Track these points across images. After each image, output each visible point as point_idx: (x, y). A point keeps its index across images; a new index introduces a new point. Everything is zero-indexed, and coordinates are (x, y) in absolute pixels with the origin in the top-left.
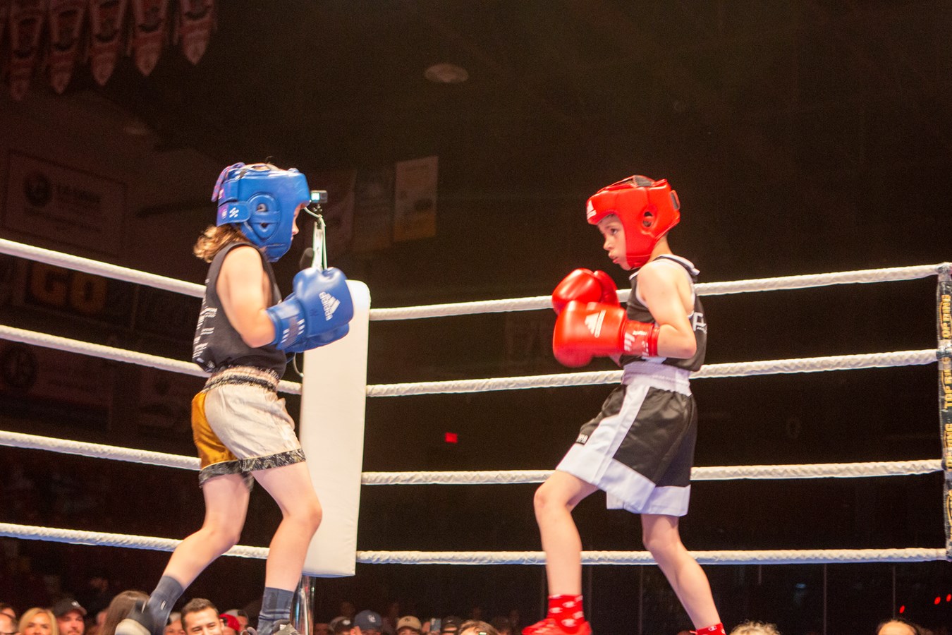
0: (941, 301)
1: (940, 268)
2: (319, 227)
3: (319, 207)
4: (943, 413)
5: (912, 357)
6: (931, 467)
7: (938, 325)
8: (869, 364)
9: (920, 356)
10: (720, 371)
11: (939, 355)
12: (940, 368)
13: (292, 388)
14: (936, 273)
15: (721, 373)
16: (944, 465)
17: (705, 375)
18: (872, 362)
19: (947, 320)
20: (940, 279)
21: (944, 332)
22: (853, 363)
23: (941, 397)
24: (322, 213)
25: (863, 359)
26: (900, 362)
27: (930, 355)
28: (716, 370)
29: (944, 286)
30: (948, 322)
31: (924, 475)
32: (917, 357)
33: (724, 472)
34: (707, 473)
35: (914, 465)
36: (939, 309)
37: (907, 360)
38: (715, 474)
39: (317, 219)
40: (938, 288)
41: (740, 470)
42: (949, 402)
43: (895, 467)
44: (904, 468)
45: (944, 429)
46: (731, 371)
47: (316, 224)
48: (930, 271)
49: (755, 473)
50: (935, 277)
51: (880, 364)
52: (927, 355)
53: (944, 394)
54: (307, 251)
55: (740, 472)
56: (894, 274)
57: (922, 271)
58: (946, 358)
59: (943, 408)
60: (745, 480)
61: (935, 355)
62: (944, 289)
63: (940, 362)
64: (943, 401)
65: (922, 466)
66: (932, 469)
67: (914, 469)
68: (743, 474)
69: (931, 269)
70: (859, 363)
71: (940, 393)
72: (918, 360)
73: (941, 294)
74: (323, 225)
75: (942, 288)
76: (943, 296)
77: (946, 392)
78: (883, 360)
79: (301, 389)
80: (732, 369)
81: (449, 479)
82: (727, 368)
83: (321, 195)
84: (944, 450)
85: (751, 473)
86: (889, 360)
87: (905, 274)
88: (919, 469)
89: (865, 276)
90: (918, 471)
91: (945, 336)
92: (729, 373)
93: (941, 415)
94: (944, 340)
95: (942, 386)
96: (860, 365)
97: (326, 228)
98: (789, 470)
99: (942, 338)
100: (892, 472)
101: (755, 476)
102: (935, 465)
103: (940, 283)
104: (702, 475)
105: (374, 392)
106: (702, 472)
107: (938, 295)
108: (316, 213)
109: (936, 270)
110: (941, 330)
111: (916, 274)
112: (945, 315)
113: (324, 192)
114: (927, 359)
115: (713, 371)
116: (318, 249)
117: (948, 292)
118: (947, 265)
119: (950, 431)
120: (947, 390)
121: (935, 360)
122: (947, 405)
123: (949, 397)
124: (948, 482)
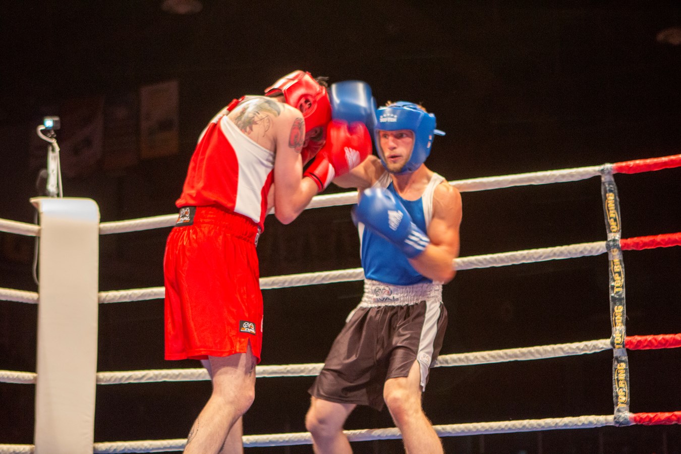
1: (602, 171)
2: (53, 150)
3: (53, 133)
4: (612, 297)
5: (585, 249)
6: (601, 346)
7: (606, 221)
8: (549, 257)
9: (592, 248)
11: (608, 247)
12: (610, 258)
13: (31, 298)
14: (599, 174)
16: (613, 343)
18: (551, 255)
20: (603, 179)
22: (536, 256)
23: (611, 283)
24: (56, 138)
25: (544, 253)
26: (576, 254)
27: (601, 247)
29: (607, 185)
32: (588, 249)
35: (586, 345)
36: (605, 206)
37: (581, 252)
39: (50, 144)
40: (603, 187)
42: (617, 287)
43: (570, 348)
44: (578, 348)
45: (613, 310)
47: (50, 148)
48: (594, 172)
49: (450, 361)
50: (600, 177)
51: (559, 256)
52: (598, 247)
53: (614, 281)
54: (42, 172)
56: (563, 176)
57: (588, 173)
58: (615, 249)
59: (613, 293)
61: (605, 247)
62: (608, 188)
63: (609, 253)
64: (613, 287)
66: (602, 348)
67: (586, 348)
69: (595, 170)
70: (540, 256)
71: (610, 280)
72: (590, 251)
73: (606, 192)
74: (57, 149)
75: (605, 188)
77: (615, 278)
78: (562, 253)
79: (38, 299)
83: (55, 122)
84: (614, 329)
86: (566, 252)
88: (591, 349)
89: (538, 178)
93: (610, 299)
94: (613, 234)
95: (612, 274)
96: (542, 258)
97: (60, 151)
98: (478, 357)
99: (611, 232)
102: (605, 344)
103: (604, 182)
105: (108, 298)
107: (603, 193)
108: (50, 138)
109: (599, 171)
110: (609, 225)
111: (583, 175)
113: (57, 119)
114: (598, 250)
116: (53, 171)
117: (611, 191)
118: (608, 166)
119: (619, 312)
120: (617, 277)
121: (605, 251)
122: (616, 290)
123: (618, 283)
124: (617, 358)
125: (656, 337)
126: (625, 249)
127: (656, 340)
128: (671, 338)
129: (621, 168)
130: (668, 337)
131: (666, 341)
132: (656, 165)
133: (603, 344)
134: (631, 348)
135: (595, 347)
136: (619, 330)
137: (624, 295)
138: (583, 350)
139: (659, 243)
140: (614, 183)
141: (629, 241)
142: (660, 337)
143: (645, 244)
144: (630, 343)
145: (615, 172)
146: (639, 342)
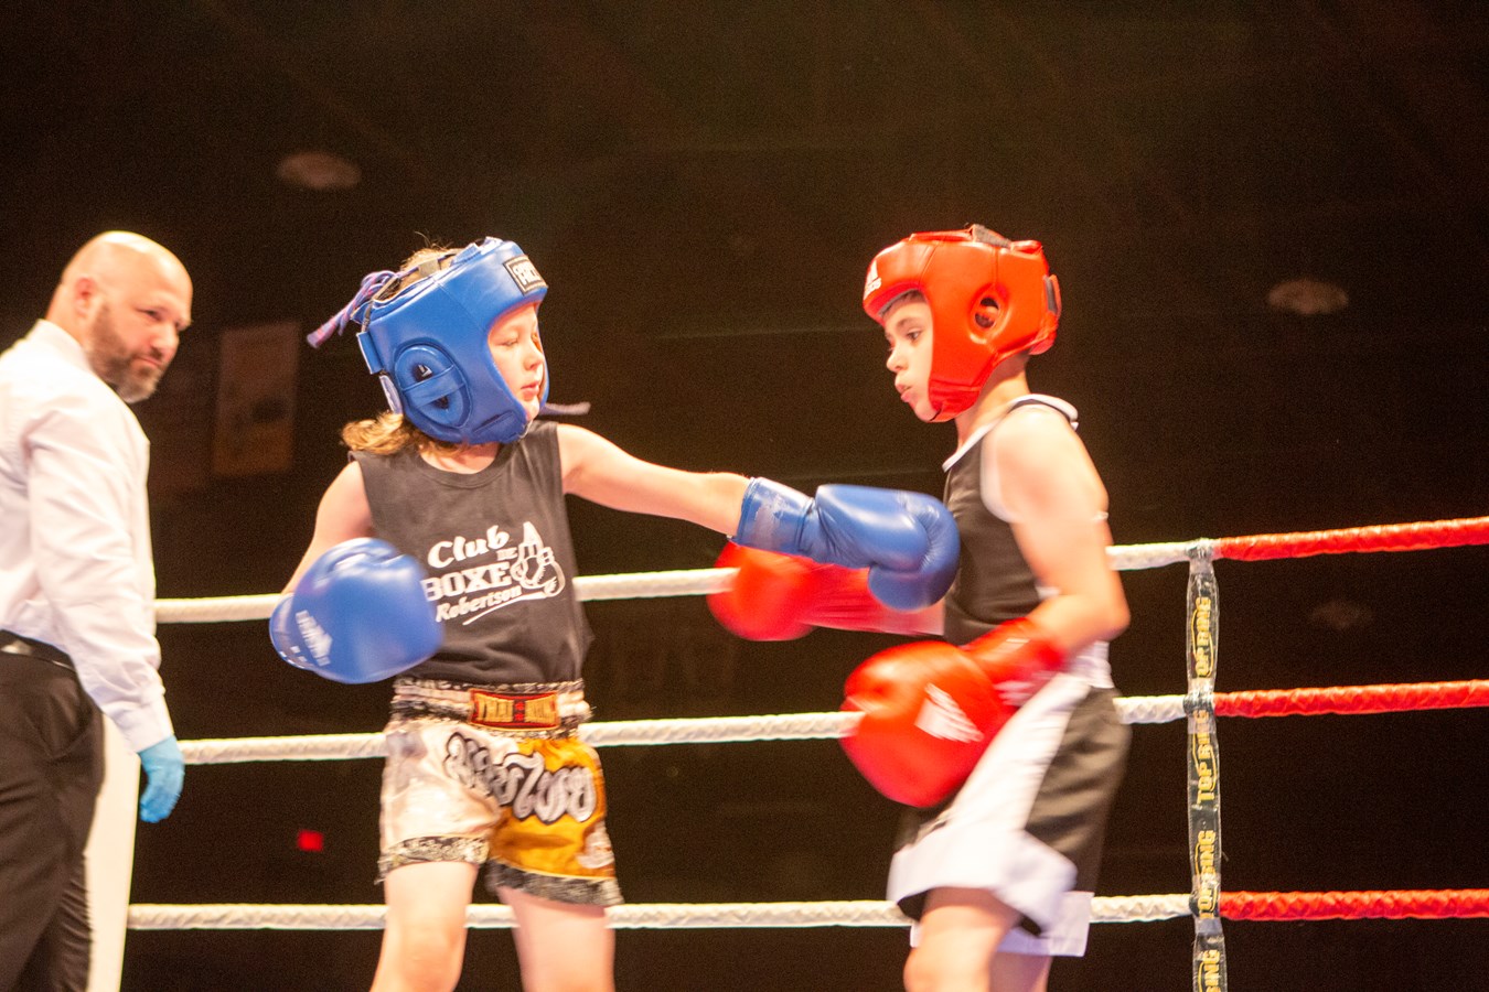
0: (1195, 608)
1: (1192, 550)
4: (1194, 811)
5: (1140, 708)
6: (1170, 908)
7: (1188, 652)
9: (1155, 707)
10: (797, 728)
11: (1188, 707)
12: (1191, 731)
14: (1186, 559)
15: (798, 732)
16: (1193, 906)
17: (769, 734)
19: (1205, 643)
20: (1192, 569)
21: (1197, 666)
23: (1191, 782)
27: (1174, 706)
28: (789, 726)
29: (1199, 582)
30: (1205, 647)
31: (1157, 922)
32: (1149, 708)
33: (798, 913)
34: (767, 915)
35: (1140, 904)
36: (1190, 623)
38: (783, 917)
40: (1190, 585)
41: (829, 910)
42: (1203, 792)
43: (1106, 907)
44: (1122, 909)
45: (1196, 840)
46: (818, 729)
48: (1175, 554)
49: (856, 916)
50: (1186, 565)
52: (1167, 707)
53: (1197, 778)
55: (828, 914)
57: (1161, 555)
58: (1202, 712)
59: (1194, 803)
60: (836, 927)
61: (1181, 706)
62: (1200, 588)
63: (1190, 719)
64: (1195, 791)
65: (1156, 907)
66: (1172, 913)
67: (1140, 911)
68: (834, 916)
69: (1177, 551)
71: (1189, 775)
72: (1151, 714)
73: (1195, 594)
75: (1195, 587)
76: (1198, 600)
77: (1200, 773)
80: (819, 723)
81: (293, 919)
82: (809, 723)
84: (1196, 879)
85: (847, 916)
87: (1130, 559)
88: (1149, 912)
90: (1148, 916)
91: (1199, 672)
92: (812, 731)
93: (1189, 816)
94: (1199, 680)
95: (1193, 764)
99: (1195, 675)
100: (1102, 917)
101: (856, 920)
102: (1179, 905)
103: (1193, 577)
104: (758, 918)
106: (759, 913)
107: (1189, 597)
109: (1185, 552)
110: (1194, 662)
111: (1150, 560)
112: (1201, 634)
114: (1167, 712)
115: (785, 728)
117: (1206, 593)
118: (1205, 544)
119: (1207, 844)
120: (1202, 769)
121: (1182, 715)
122: (1201, 797)
123: (1205, 783)
124: (1201, 938)
125: (1284, 896)
126: (1221, 714)
127: (1283, 902)
128: (1316, 900)
129: (1231, 549)
130: (1308, 897)
131: (1307, 906)
132: (1303, 545)
133: (1171, 905)
134: (1232, 917)
135: (1157, 909)
136: (1207, 882)
137: (1217, 808)
138: (1132, 913)
139: (1294, 706)
140: (1215, 579)
141: (1233, 696)
142: (1291, 898)
143: (1266, 706)
144: (1231, 906)
145: (1220, 556)
146: (1250, 905)
